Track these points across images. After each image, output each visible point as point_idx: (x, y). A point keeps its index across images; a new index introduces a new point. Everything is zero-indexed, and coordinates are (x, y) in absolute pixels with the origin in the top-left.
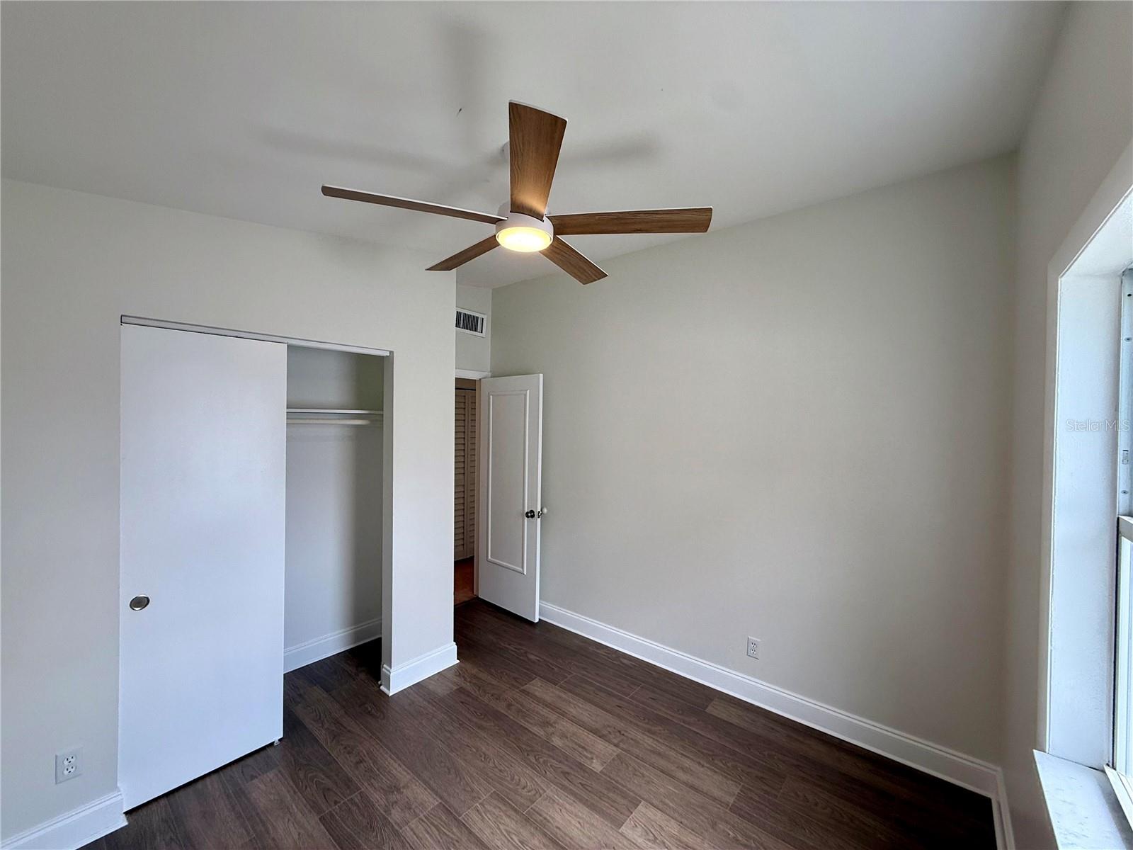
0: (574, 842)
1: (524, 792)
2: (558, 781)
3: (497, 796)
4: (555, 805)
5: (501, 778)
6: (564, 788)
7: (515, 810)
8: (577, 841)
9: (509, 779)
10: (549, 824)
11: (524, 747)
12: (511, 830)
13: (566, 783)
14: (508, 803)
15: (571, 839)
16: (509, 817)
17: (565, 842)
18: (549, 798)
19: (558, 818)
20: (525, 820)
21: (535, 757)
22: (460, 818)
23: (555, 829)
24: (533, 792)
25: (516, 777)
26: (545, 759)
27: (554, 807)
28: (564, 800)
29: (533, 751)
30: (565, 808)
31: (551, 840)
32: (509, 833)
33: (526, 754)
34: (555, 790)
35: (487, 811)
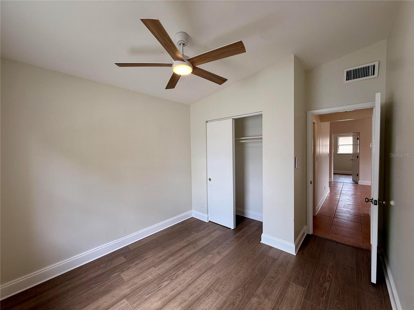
0: (197, 307)
1: (221, 287)
2: (228, 301)
3: (218, 279)
4: (214, 300)
5: (227, 279)
6: (225, 303)
7: (212, 285)
8: (197, 308)
9: (227, 282)
10: (206, 297)
11: (246, 286)
12: (204, 285)
13: (228, 304)
14: (215, 283)
15: (199, 305)
16: (209, 284)
17: (198, 303)
18: (218, 297)
19: (209, 300)
20: (208, 289)
21: (241, 291)
22: (209, 270)
23: (204, 299)
24: (221, 291)
25: (228, 284)
26: (241, 295)
27: (214, 299)
28: (217, 303)
29: (245, 289)
30: (213, 304)
31: (199, 298)
32: (203, 284)
33: (242, 287)
34: (223, 299)
35: (211, 277)
